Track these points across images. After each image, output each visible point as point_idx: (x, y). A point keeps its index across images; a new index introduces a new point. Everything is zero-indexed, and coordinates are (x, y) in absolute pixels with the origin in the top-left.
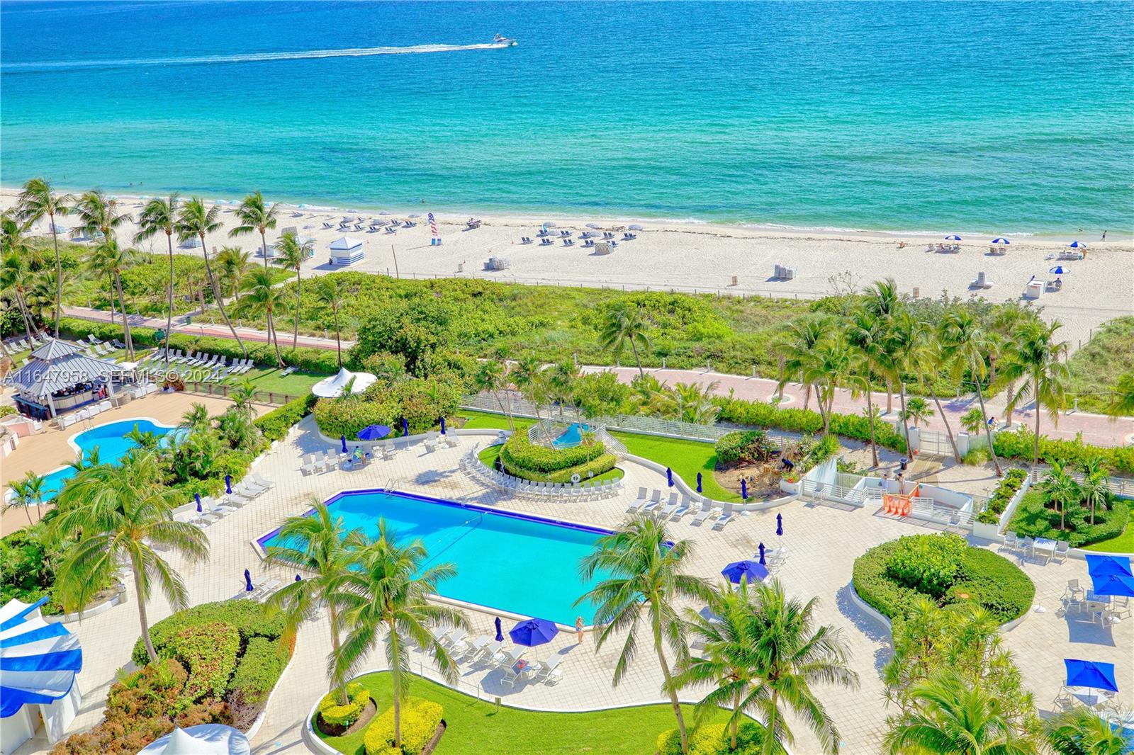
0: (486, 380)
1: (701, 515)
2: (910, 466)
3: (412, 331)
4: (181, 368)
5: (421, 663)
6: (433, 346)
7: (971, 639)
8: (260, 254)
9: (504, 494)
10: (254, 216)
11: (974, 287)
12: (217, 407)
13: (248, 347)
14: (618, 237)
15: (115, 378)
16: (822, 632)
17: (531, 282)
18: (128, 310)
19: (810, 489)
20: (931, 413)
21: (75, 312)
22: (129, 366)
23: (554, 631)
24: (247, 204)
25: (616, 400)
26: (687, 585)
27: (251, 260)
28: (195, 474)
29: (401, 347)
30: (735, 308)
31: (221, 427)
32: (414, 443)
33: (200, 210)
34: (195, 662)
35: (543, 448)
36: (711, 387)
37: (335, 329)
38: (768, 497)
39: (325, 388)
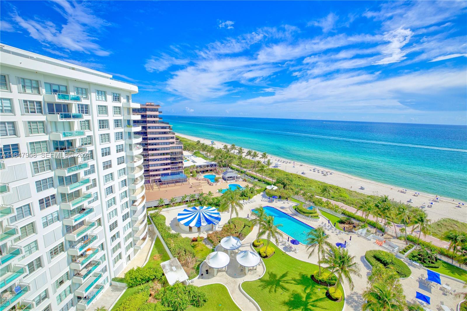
0: (297, 193)
1: (334, 231)
2: (384, 235)
3: (286, 181)
4: (247, 178)
5: (273, 240)
6: (289, 185)
7: (392, 278)
8: (264, 162)
9: (296, 215)
10: (264, 156)
11: (408, 202)
12: (251, 186)
13: (258, 177)
14: (329, 173)
15: (237, 177)
16: (355, 263)
17: (310, 178)
18: (241, 167)
19: (359, 233)
20: (392, 226)
21: (234, 165)
22: (239, 176)
23: (299, 243)
24: (264, 154)
25: (321, 204)
26: (328, 244)
27: (262, 163)
28: (244, 196)
29: (283, 184)
30: (350, 192)
31: (250, 189)
32: (281, 201)
33: (256, 153)
34: (236, 226)
35: (305, 208)
36: (342, 207)
37: (273, 178)
38: (349, 232)
39: (269, 187)
